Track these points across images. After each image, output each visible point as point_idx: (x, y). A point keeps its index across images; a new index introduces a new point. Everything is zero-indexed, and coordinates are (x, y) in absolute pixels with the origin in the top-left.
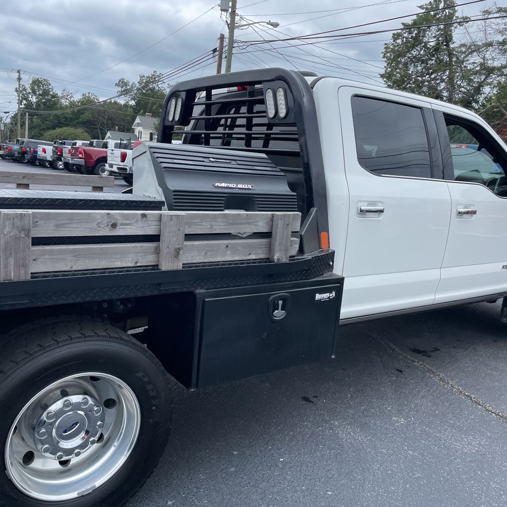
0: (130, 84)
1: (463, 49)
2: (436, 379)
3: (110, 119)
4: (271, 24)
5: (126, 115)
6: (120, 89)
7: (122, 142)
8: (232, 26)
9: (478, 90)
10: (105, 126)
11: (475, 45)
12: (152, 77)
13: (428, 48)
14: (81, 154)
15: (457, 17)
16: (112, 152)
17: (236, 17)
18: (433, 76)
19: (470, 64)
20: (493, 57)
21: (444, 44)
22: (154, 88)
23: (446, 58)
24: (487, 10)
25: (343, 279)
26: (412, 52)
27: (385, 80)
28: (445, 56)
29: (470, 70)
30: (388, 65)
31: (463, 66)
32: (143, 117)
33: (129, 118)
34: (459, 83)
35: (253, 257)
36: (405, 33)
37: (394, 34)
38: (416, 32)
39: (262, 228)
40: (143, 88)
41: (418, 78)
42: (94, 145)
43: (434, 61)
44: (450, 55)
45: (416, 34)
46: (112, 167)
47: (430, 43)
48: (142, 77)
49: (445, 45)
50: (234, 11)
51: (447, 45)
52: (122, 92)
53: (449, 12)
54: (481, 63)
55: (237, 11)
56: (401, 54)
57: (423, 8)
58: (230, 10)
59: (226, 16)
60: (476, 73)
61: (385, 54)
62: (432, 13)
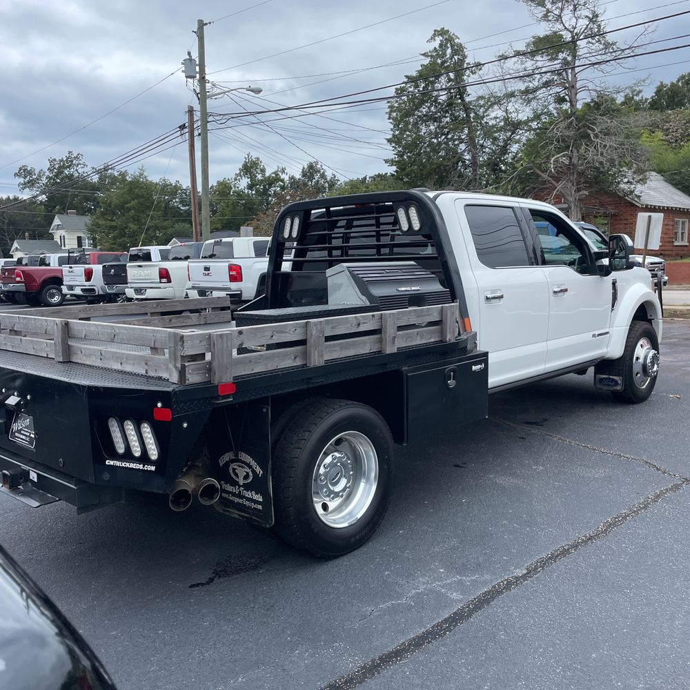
0: (37, 172)
1: (482, 102)
2: (555, 439)
3: (12, 223)
4: (252, 91)
5: (34, 216)
6: (22, 180)
7: (71, 255)
8: (203, 96)
9: (504, 150)
10: (6, 234)
11: (495, 97)
12: (67, 160)
13: (439, 103)
14: (20, 276)
15: (468, 64)
16: (71, 270)
17: (207, 84)
18: (450, 136)
19: (491, 119)
20: (516, 109)
21: (458, 97)
22: (72, 175)
23: (463, 114)
24: (503, 55)
25: (488, 353)
26: (421, 109)
27: (394, 145)
28: (461, 112)
29: (493, 126)
30: (394, 127)
31: (483, 122)
32: (64, 216)
33: (38, 219)
34: (481, 142)
35: (432, 340)
36: (410, 87)
37: (396, 89)
38: (423, 85)
39: (435, 318)
40: (57, 176)
41: (433, 140)
42: (24, 263)
43: (448, 119)
44: (467, 109)
45: (423, 88)
46: (72, 290)
47: (441, 98)
48: (52, 161)
49: (460, 98)
50: (204, 77)
51: (462, 98)
52: (25, 184)
53: (458, 58)
54: (504, 117)
55: (207, 77)
56: (408, 114)
57: (428, 56)
58: (198, 76)
59: (194, 84)
60: (500, 129)
61: (390, 115)
62: (439, 61)
